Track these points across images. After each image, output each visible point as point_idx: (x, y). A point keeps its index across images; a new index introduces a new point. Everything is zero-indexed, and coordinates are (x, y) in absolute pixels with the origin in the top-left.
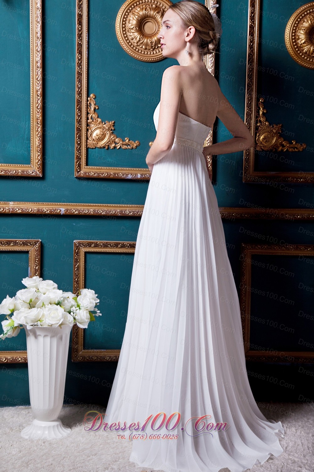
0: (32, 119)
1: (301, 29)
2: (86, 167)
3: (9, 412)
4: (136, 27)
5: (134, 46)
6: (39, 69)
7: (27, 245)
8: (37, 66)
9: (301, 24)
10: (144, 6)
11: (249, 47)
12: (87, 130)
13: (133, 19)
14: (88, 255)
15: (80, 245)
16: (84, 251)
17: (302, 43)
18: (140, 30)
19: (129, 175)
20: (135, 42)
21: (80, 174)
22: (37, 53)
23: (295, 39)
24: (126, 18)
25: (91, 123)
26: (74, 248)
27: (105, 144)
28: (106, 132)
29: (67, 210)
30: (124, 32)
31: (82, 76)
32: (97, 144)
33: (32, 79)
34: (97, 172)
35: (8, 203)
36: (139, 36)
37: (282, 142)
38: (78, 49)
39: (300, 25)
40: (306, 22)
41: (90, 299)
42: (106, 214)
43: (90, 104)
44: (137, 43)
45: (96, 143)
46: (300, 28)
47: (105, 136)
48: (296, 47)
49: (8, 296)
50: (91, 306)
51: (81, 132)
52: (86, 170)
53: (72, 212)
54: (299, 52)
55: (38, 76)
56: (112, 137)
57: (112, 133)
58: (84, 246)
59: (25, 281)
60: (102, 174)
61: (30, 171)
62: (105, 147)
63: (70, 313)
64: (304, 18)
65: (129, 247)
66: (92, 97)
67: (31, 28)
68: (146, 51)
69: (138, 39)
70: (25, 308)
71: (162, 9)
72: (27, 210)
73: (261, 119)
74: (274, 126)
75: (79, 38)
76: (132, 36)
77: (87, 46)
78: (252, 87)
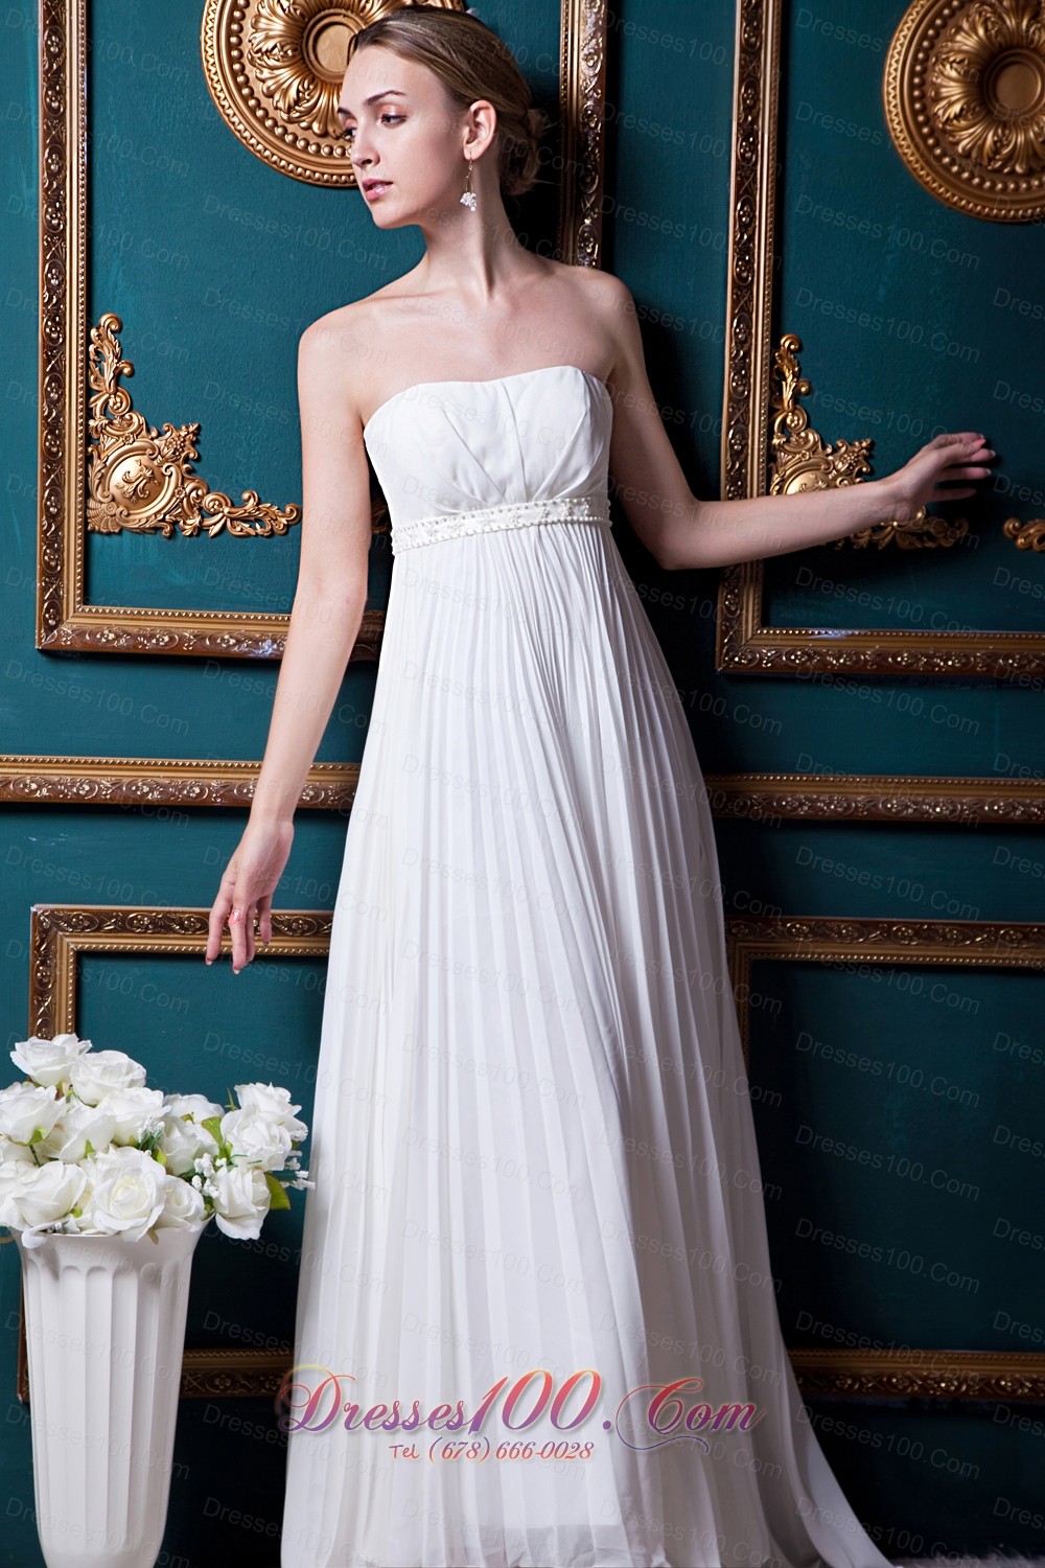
1: (948, 58)
2: (83, 610)
4: (282, 47)
5: (276, 124)
9: (947, 41)
11: (738, 130)
12: (88, 459)
13: (274, 13)
15: (57, 925)
16: (72, 946)
17: (952, 116)
18: (299, 58)
19: (263, 641)
20: (281, 105)
21: (59, 635)
23: (924, 100)
25: (101, 430)
26: (32, 937)
27: (161, 517)
28: (163, 469)
29: (5, 783)
30: (236, 67)
31: (65, 241)
32: (129, 515)
34: (129, 630)
36: (298, 81)
38: (47, 134)
39: (944, 45)
40: (967, 33)
42: (165, 797)
43: (97, 353)
44: (290, 109)
45: (125, 513)
46: (944, 56)
47: (161, 485)
48: (925, 130)
51: (63, 467)
52: (79, 623)
53: (23, 789)
54: (938, 151)
56: (187, 490)
57: (189, 471)
58: (74, 927)
60: (149, 640)
62: (162, 529)
64: (958, 14)
66: (108, 327)
68: (324, 142)
69: (292, 94)
73: (788, 421)
74: (840, 448)
75: (51, 87)
76: (270, 83)
77: (83, 121)
78: (752, 293)
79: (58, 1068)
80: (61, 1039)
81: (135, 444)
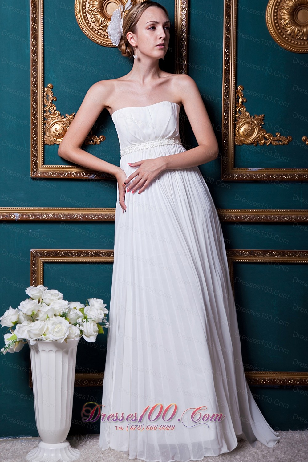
1: (284, 8)
2: (43, 167)
4: (97, 9)
5: (96, 30)
11: (225, 29)
12: (44, 124)
14: (47, 266)
15: (38, 255)
16: (42, 260)
17: (286, 24)
18: (102, 12)
19: (92, 174)
21: (37, 174)
23: (278, 20)
25: (48, 116)
26: (31, 258)
28: (66, 127)
29: (22, 215)
30: (84, 15)
31: (37, 64)
34: (56, 172)
36: (102, 18)
37: (264, 135)
38: (33, 34)
39: (283, 4)
42: (67, 218)
43: (46, 95)
44: (99, 26)
45: (56, 140)
48: (278, 28)
51: (38, 127)
52: (43, 170)
53: (28, 217)
54: (282, 34)
58: (42, 255)
60: (62, 174)
65: (93, 255)
66: (50, 87)
69: (100, 22)
73: (241, 110)
74: (255, 117)
75: (33, 22)
76: (94, 19)
77: (42, 31)
78: (230, 74)
79: (38, 294)
80: (39, 287)
81: (58, 120)
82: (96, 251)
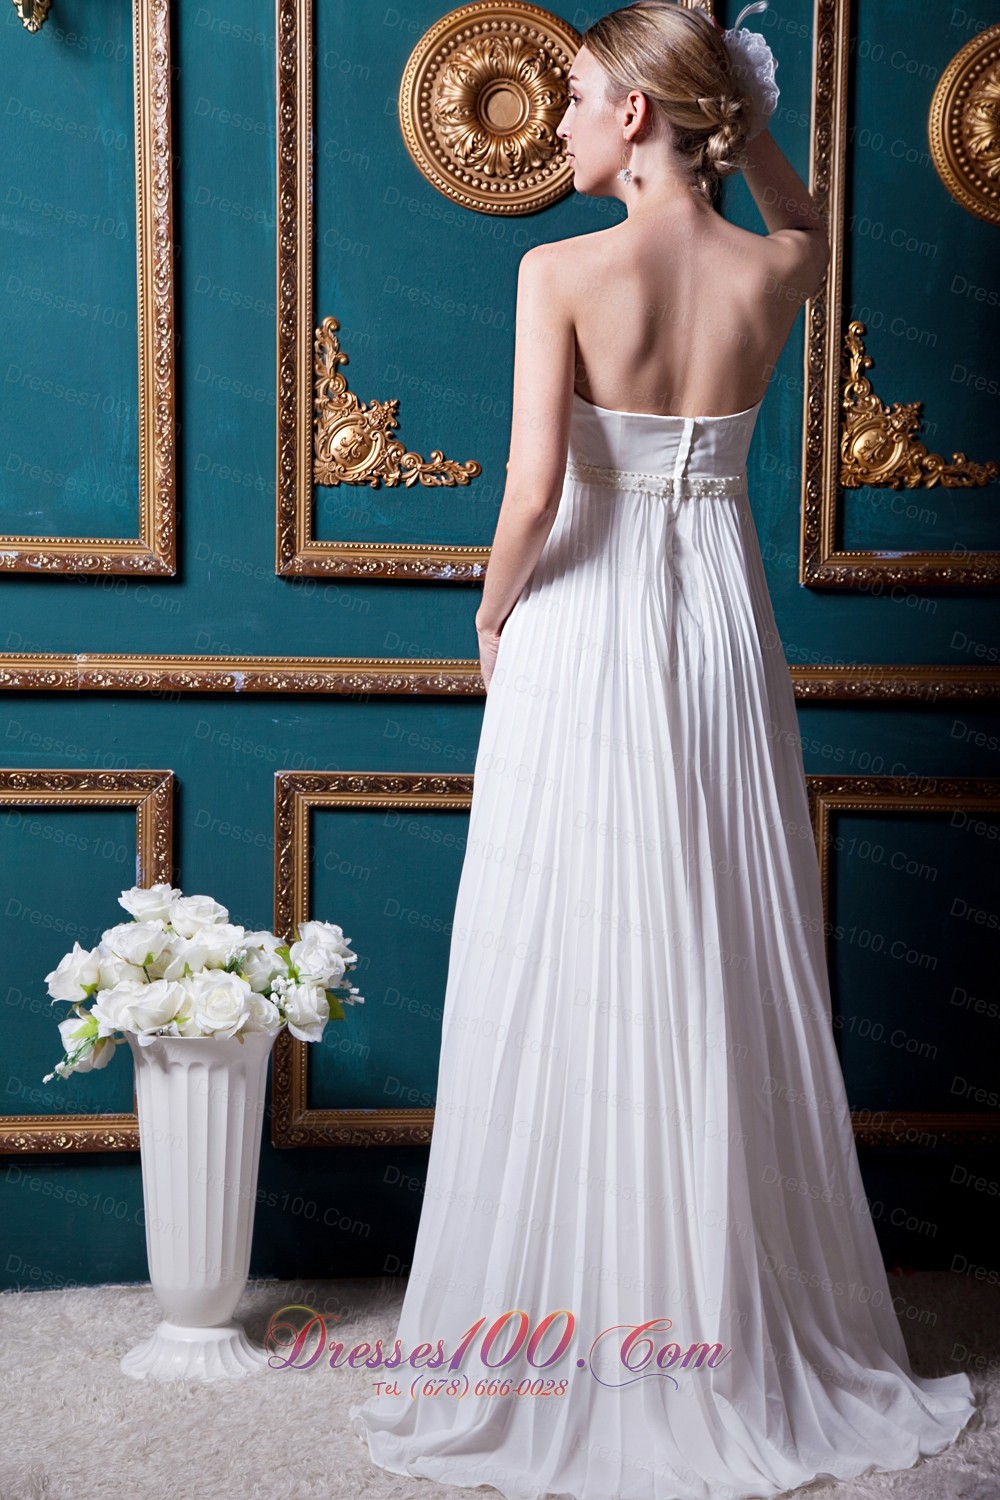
0: (143, 397)
1: (978, 104)
2: (311, 545)
3: (79, 1301)
4: (461, 109)
5: (456, 168)
6: (163, 244)
7: (132, 787)
8: (158, 233)
9: (979, 90)
10: (487, 42)
11: (815, 166)
12: (314, 429)
13: (454, 83)
14: (320, 818)
15: (295, 786)
16: (306, 802)
17: (983, 148)
18: (473, 117)
19: (444, 567)
20: (460, 153)
21: (294, 564)
22: (156, 195)
23: (961, 137)
24: (430, 81)
25: (324, 407)
26: (276, 795)
27: (370, 472)
28: (371, 436)
29: (254, 678)
30: (426, 125)
31: (296, 262)
32: (345, 471)
33: (142, 273)
34: (346, 559)
35: (71, 659)
36: (472, 135)
37: (921, 459)
38: (283, 180)
39: (976, 94)
40: (994, 84)
41: (328, 954)
42: (375, 687)
43: (321, 347)
44: (467, 157)
45: (342, 469)
46: (976, 102)
47: (369, 447)
48: (962, 160)
49: (77, 945)
50: (332, 974)
51: (295, 435)
52: (309, 554)
53: (267, 683)
54: (972, 176)
55: (159, 265)
56: (390, 451)
57: (391, 437)
58: (307, 788)
59: (129, 900)
60: (362, 566)
61: (137, 559)
62: (370, 481)
63: (268, 996)
64: (988, 69)
65: (445, 789)
66: (329, 327)
67: (136, 117)
68: (493, 181)
69: (469, 144)
70: (131, 981)
71: (541, 51)
72: (131, 680)
73: (855, 389)
74: (896, 410)
75: (286, 145)
76: (452, 136)
77: (310, 169)
78: (826, 289)
81: (350, 417)
82: (453, 778)
